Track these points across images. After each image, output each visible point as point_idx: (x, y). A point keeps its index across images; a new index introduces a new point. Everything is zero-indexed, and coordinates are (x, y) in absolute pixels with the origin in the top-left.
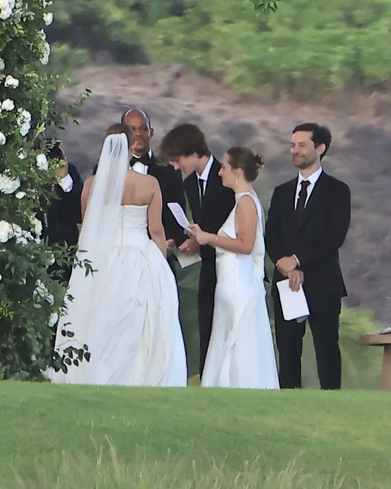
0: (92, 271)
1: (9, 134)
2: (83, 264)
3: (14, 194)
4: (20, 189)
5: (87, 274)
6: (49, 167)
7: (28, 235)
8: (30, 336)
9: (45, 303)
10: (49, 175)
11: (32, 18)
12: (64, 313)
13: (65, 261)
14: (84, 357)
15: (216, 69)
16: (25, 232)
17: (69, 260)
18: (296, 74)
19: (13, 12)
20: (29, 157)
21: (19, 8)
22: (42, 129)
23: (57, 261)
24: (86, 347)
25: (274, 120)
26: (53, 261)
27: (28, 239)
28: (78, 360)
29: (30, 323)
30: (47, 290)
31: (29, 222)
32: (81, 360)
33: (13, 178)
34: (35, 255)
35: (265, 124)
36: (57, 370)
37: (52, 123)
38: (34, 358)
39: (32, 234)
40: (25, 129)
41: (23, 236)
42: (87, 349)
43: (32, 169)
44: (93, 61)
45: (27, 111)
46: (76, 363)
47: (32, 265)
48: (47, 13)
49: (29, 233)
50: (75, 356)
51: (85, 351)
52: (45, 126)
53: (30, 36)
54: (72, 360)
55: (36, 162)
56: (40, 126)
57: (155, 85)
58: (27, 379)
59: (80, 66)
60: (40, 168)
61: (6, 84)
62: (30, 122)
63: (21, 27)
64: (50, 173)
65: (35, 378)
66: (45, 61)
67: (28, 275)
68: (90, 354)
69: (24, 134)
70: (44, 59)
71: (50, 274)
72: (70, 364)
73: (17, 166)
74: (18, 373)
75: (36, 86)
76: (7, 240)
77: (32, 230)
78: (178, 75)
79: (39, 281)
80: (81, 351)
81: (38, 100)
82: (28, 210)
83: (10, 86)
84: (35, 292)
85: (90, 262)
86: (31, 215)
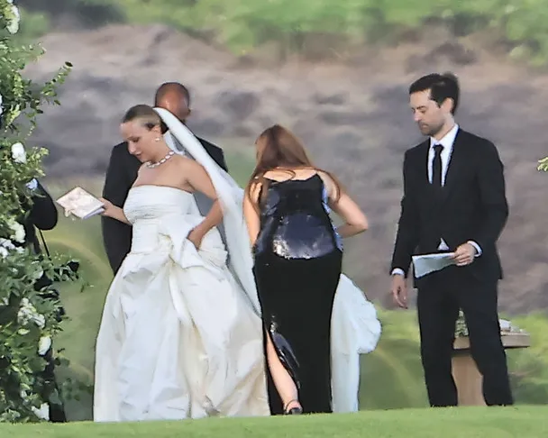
6: (27, 158)
7: (8, 243)
8: (16, 369)
9: (33, 326)
10: (28, 169)
13: (56, 274)
15: (205, 28)
16: (3, 240)
17: (61, 273)
18: (305, 28)
22: (16, 113)
23: (47, 274)
25: (282, 85)
26: (41, 274)
27: (7, 248)
29: (14, 352)
30: (34, 310)
31: (8, 227)
34: (18, 268)
35: (270, 92)
37: (28, 104)
38: (23, 394)
41: (1, 245)
43: (7, 162)
44: (54, 27)
47: (16, 281)
49: (10, 241)
52: (20, 110)
55: (11, 154)
56: (14, 109)
57: (130, 52)
58: (18, 420)
59: (39, 34)
60: (17, 161)
62: (1, 104)
64: (28, 165)
65: (28, 418)
66: (13, 28)
67: (12, 294)
70: (13, 26)
71: (39, 290)
74: (6, 414)
75: (5, 60)
77: (12, 237)
78: (159, 38)
79: (25, 300)
81: (9, 76)
82: (5, 212)
84: (20, 314)
86: (9, 218)
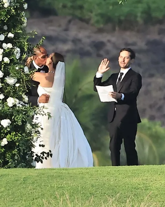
0: (51, 117)
1: (11, 58)
2: (47, 114)
3: (14, 85)
4: (17, 83)
5: (49, 119)
6: (30, 72)
11: (19, 6)
12: (39, 136)
14: (49, 155)
15: (87, 17)
16: (20, 101)
19: (10, 4)
20: (20, 68)
21: (13, 2)
24: (50, 151)
25: (113, 39)
27: (22, 104)
28: (47, 157)
30: (31, 127)
31: (22, 97)
32: (48, 157)
33: (14, 78)
36: (38, 162)
37: (30, 52)
38: (27, 157)
39: (24, 102)
40: (18, 56)
41: (19, 103)
42: (51, 152)
43: (22, 73)
45: (18, 48)
46: (46, 158)
47: (24, 116)
48: (25, 4)
49: (22, 102)
50: (45, 155)
51: (50, 153)
52: (27, 54)
53: (18, 15)
54: (44, 157)
55: (24, 70)
56: (24, 54)
57: (60, 26)
58: (25, 167)
60: (26, 73)
61: (8, 36)
62: (20, 52)
63: (14, 11)
67: (22, 120)
68: (52, 154)
69: (18, 58)
70: (25, 24)
72: (43, 159)
73: (15, 72)
74: (21, 164)
75: (22, 36)
76: (12, 105)
77: (23, 100)
78: (70, 21)
79: (28, 123)
80: (48, 153)
82: (21, 91)
83: (10, 37)
84: (26, 128)
85: (50, 113)
86: (23, 94)
